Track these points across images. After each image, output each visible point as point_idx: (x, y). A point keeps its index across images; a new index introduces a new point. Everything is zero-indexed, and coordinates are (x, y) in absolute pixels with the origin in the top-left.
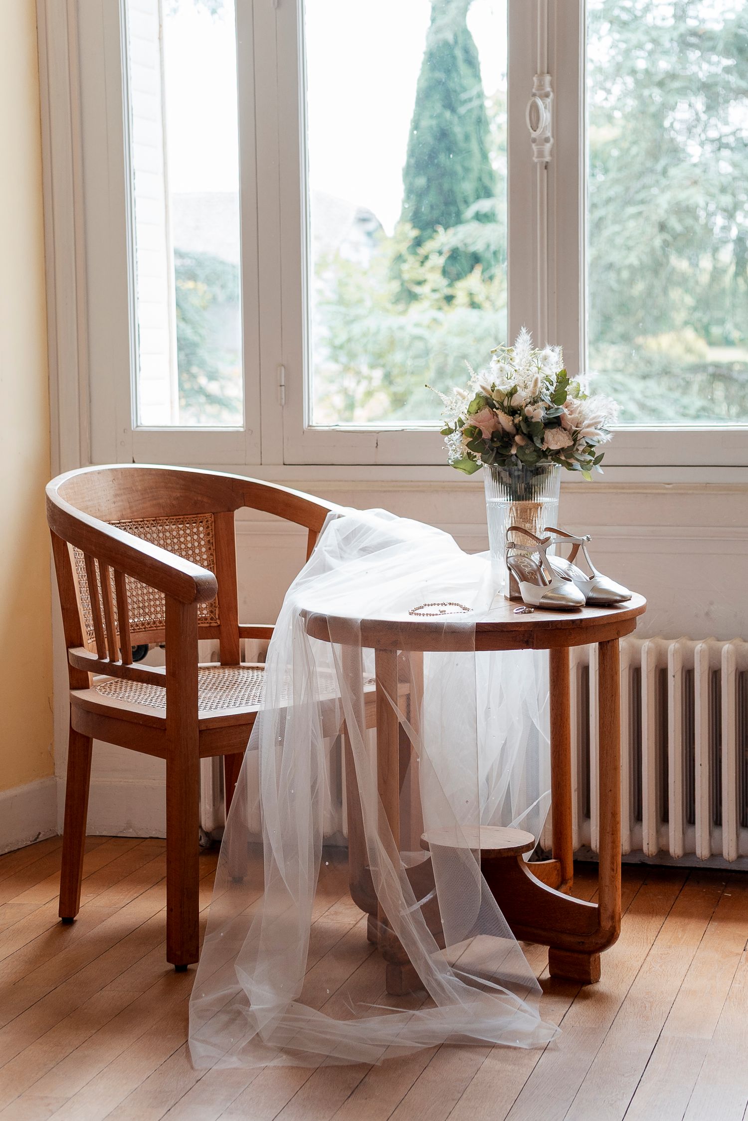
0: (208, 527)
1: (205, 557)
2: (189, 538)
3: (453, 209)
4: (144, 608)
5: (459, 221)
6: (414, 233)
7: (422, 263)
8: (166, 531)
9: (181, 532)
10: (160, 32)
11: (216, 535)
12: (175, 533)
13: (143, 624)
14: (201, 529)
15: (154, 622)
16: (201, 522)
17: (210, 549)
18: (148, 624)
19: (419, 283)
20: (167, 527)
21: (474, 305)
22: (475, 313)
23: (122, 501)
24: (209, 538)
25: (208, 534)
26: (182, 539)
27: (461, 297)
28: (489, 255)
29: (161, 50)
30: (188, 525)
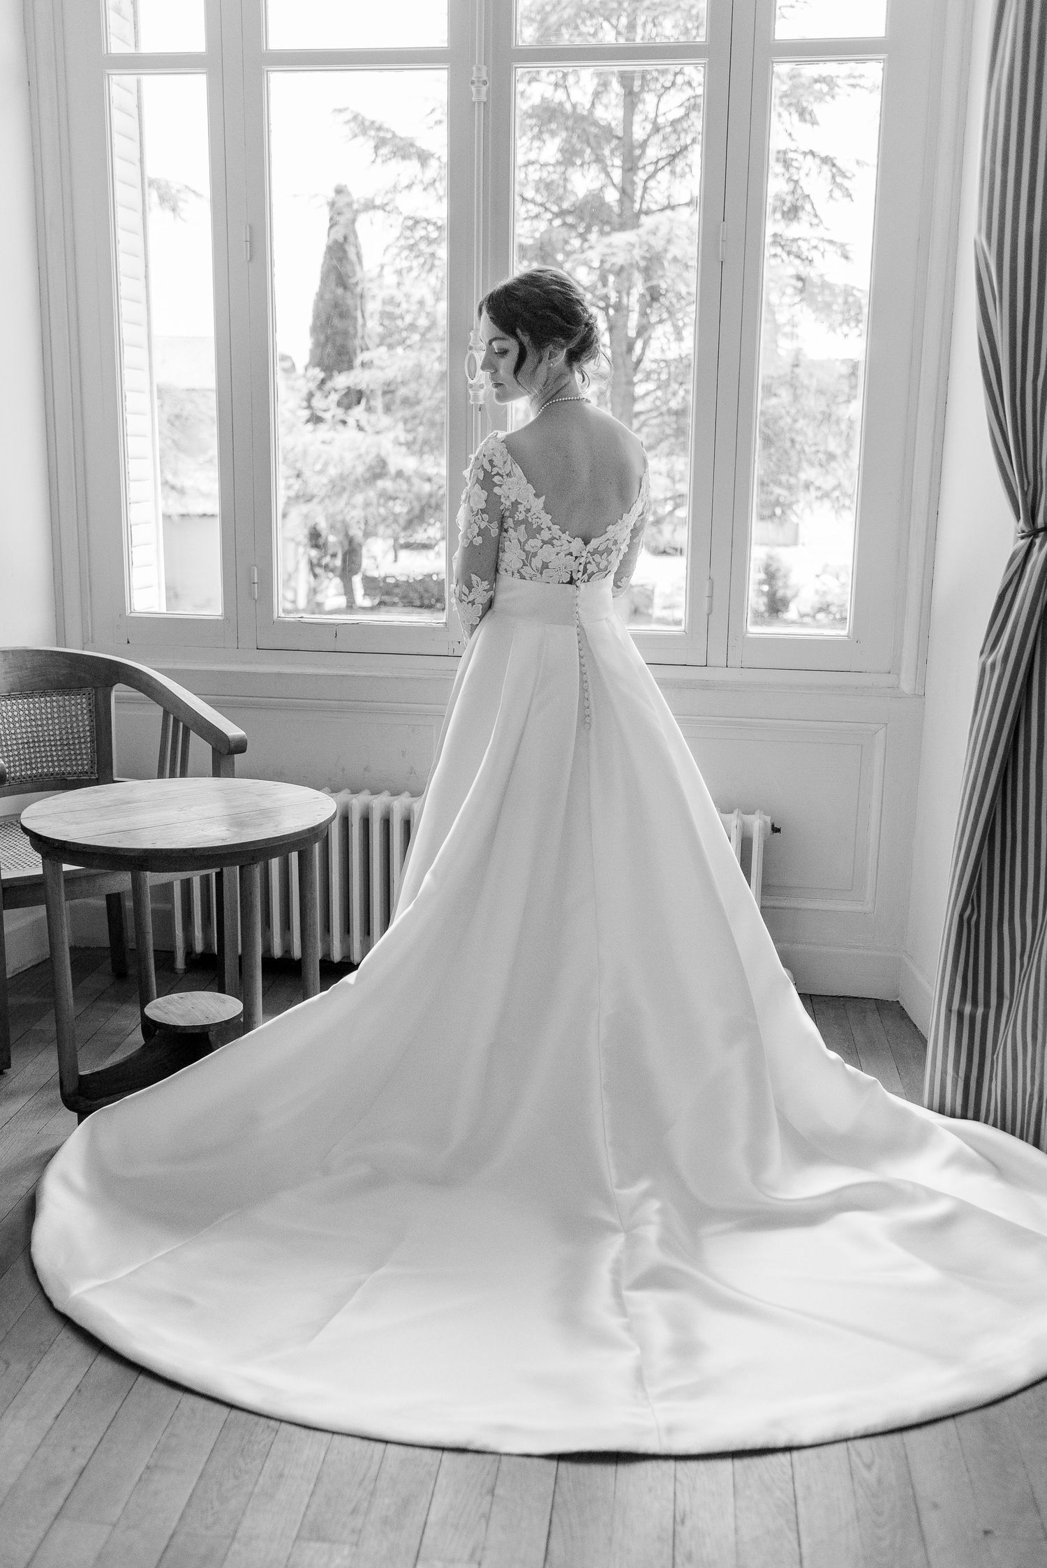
0: (89, 699)
1: (87, 723)
2: (73, 708)
3: (345, 358)
4: (31, 764)
5: (350, 367)
6: (322, 375)
7: (326, 397)
8: (53, 701)
9: (67, 703)
10: (146, 272)
11: (96, 705)
12: (61, 703)
13: (30, 777)
14: (84, 700)
15: (41, 775)
16: (84, 694)
17: (91, 716)
18: (35, 776)
19: (325, 411)
20: (54, 698)
21: (360, 428)
22: (361, 434)
23: (12, 677)
24: (90, 707)
25: (90, 704)
26: (67, 708)
27: (351, 421)
28: (368, 392)
29: (147, 286)
30: (73, 697)
